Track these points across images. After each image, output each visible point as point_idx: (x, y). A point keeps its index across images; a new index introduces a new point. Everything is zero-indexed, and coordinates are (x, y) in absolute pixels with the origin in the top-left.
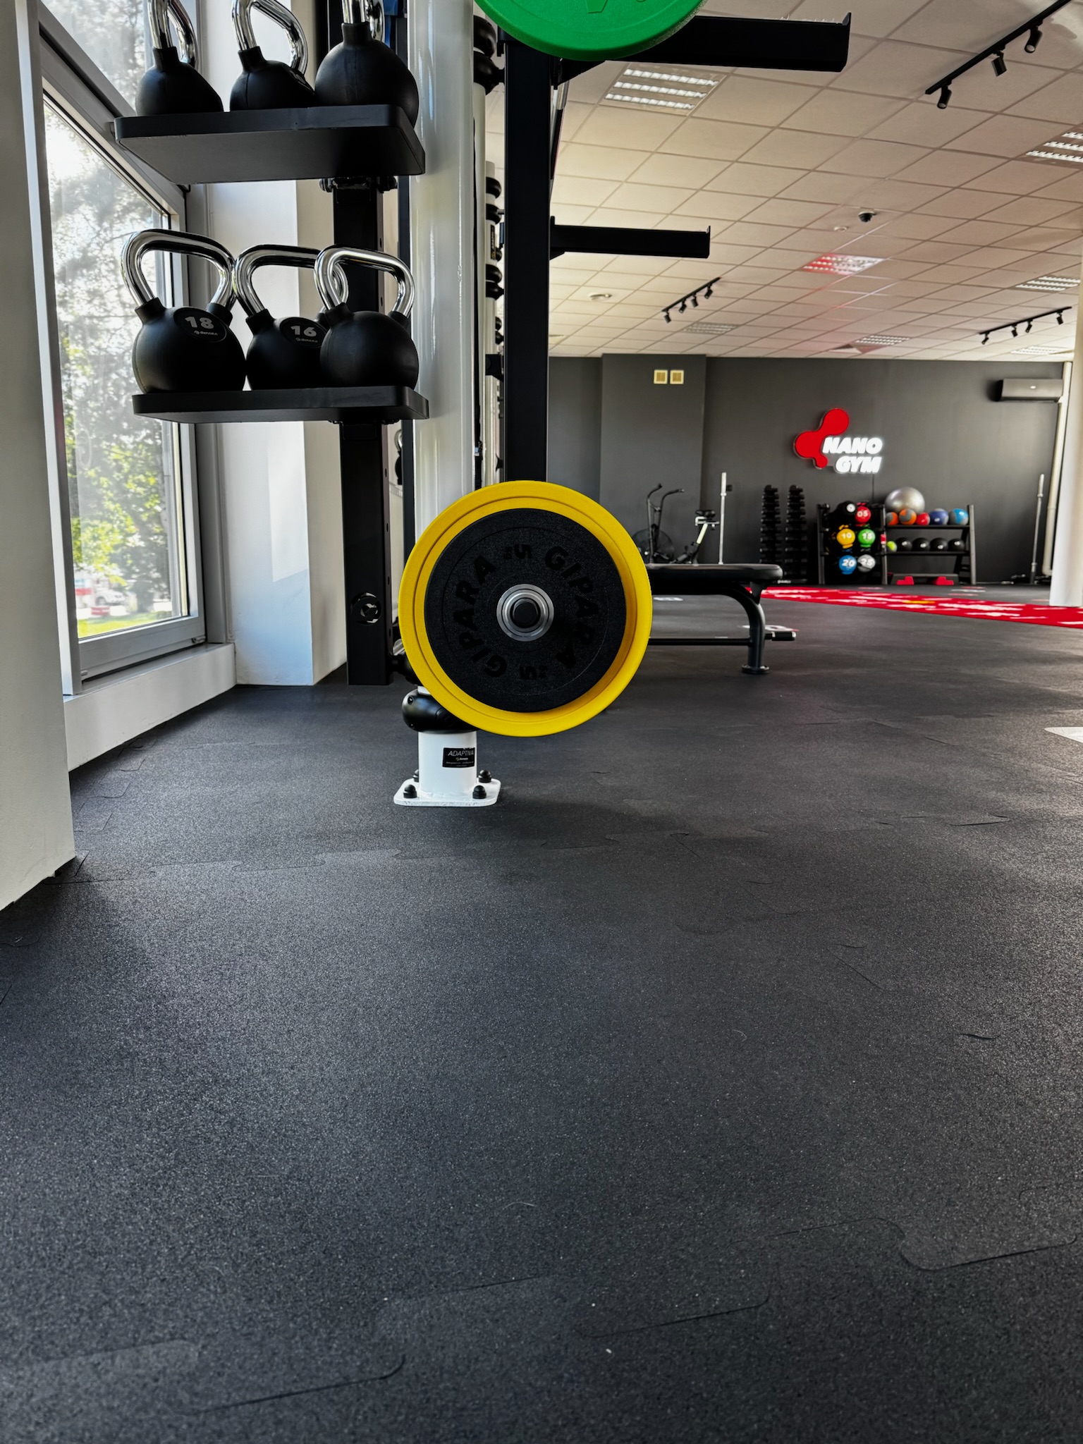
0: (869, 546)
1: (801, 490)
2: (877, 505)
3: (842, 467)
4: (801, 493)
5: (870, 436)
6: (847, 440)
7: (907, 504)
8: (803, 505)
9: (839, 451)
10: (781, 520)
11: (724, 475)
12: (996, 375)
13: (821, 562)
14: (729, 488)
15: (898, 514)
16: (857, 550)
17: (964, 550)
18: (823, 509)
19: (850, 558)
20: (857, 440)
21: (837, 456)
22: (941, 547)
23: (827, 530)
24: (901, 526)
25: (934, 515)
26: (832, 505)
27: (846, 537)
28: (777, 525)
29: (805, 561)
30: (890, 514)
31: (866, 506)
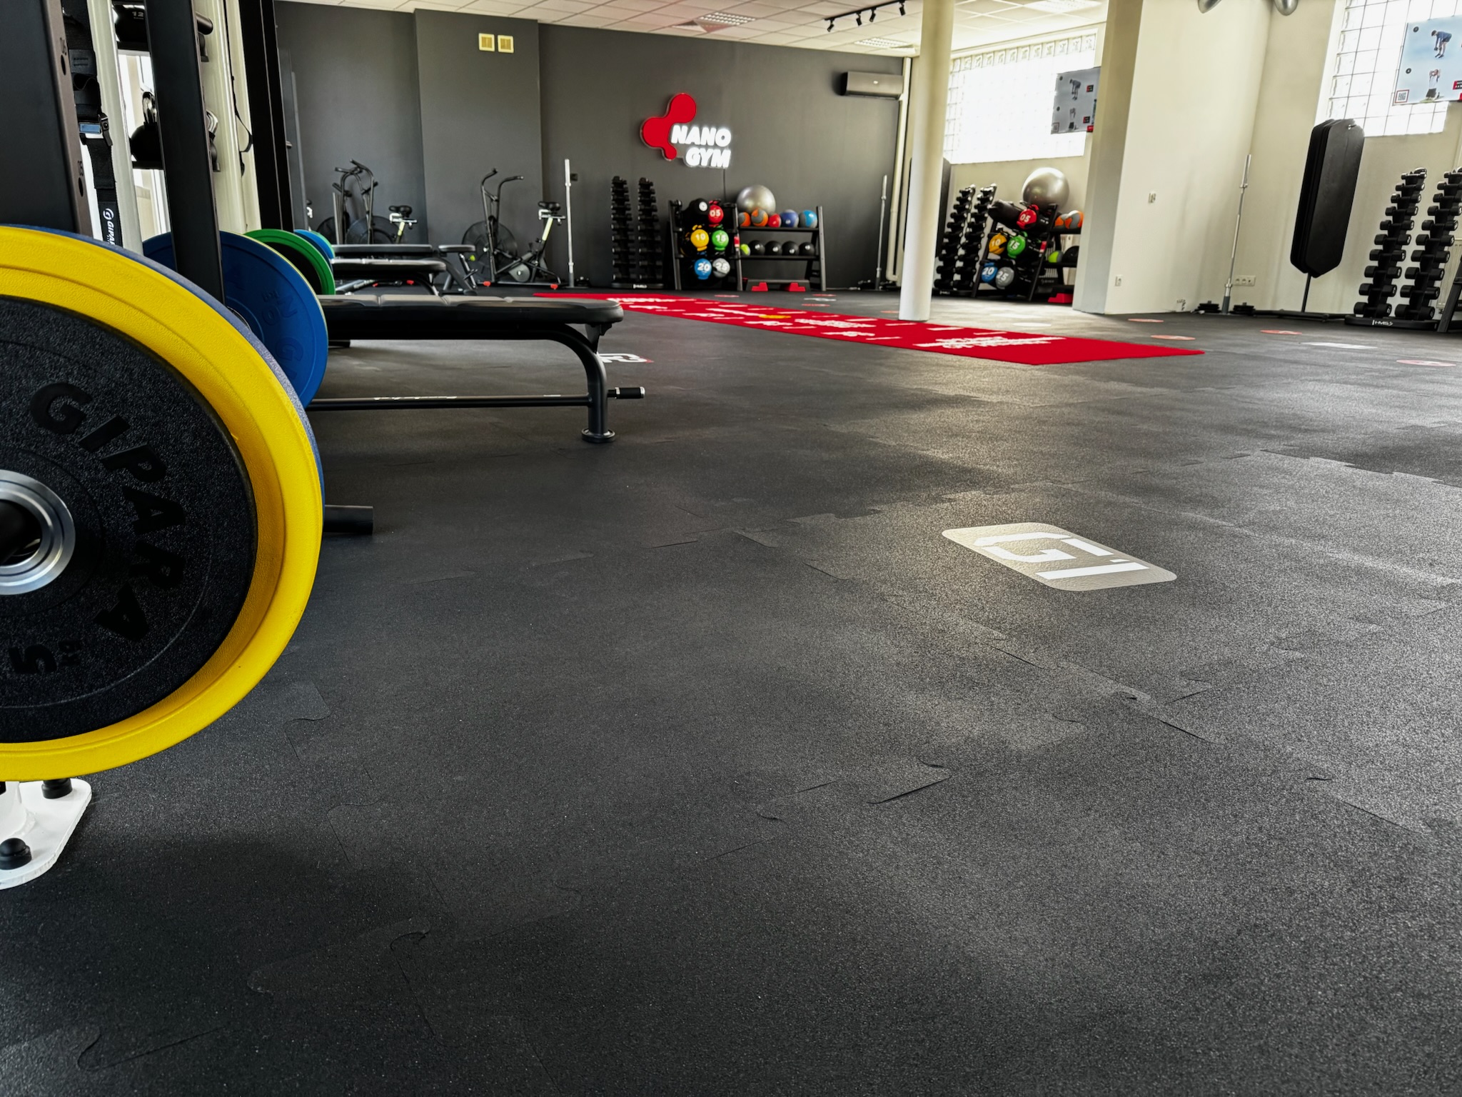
0: (723, 249)
1: (651, 184)
2: (729, 203)
3: (692, 159)
4: (651, 187)
5: (718, 126)
6: (695, 129)
7: (759, 204)
8: (655, 201)
9: (688, 142)
10: (632, 216)
11: (567, 162)
12: (842, 67)
13: (676, 265)
14: (573, 177)
15: (750, 214)
16: (711, 253)
17: (815, 254)
18: (674, 206)
19: (705, 261)
20: (705, 129)
21: (686, 147)
22: (792, 251)
23: (681, 230)
24: (752, 229)
25: (785, 216)
26: (685, 203)
27: (700, 238)
28: (628, 222)
29: (659, 263)
30: (743, 215)
31: (718, 204)
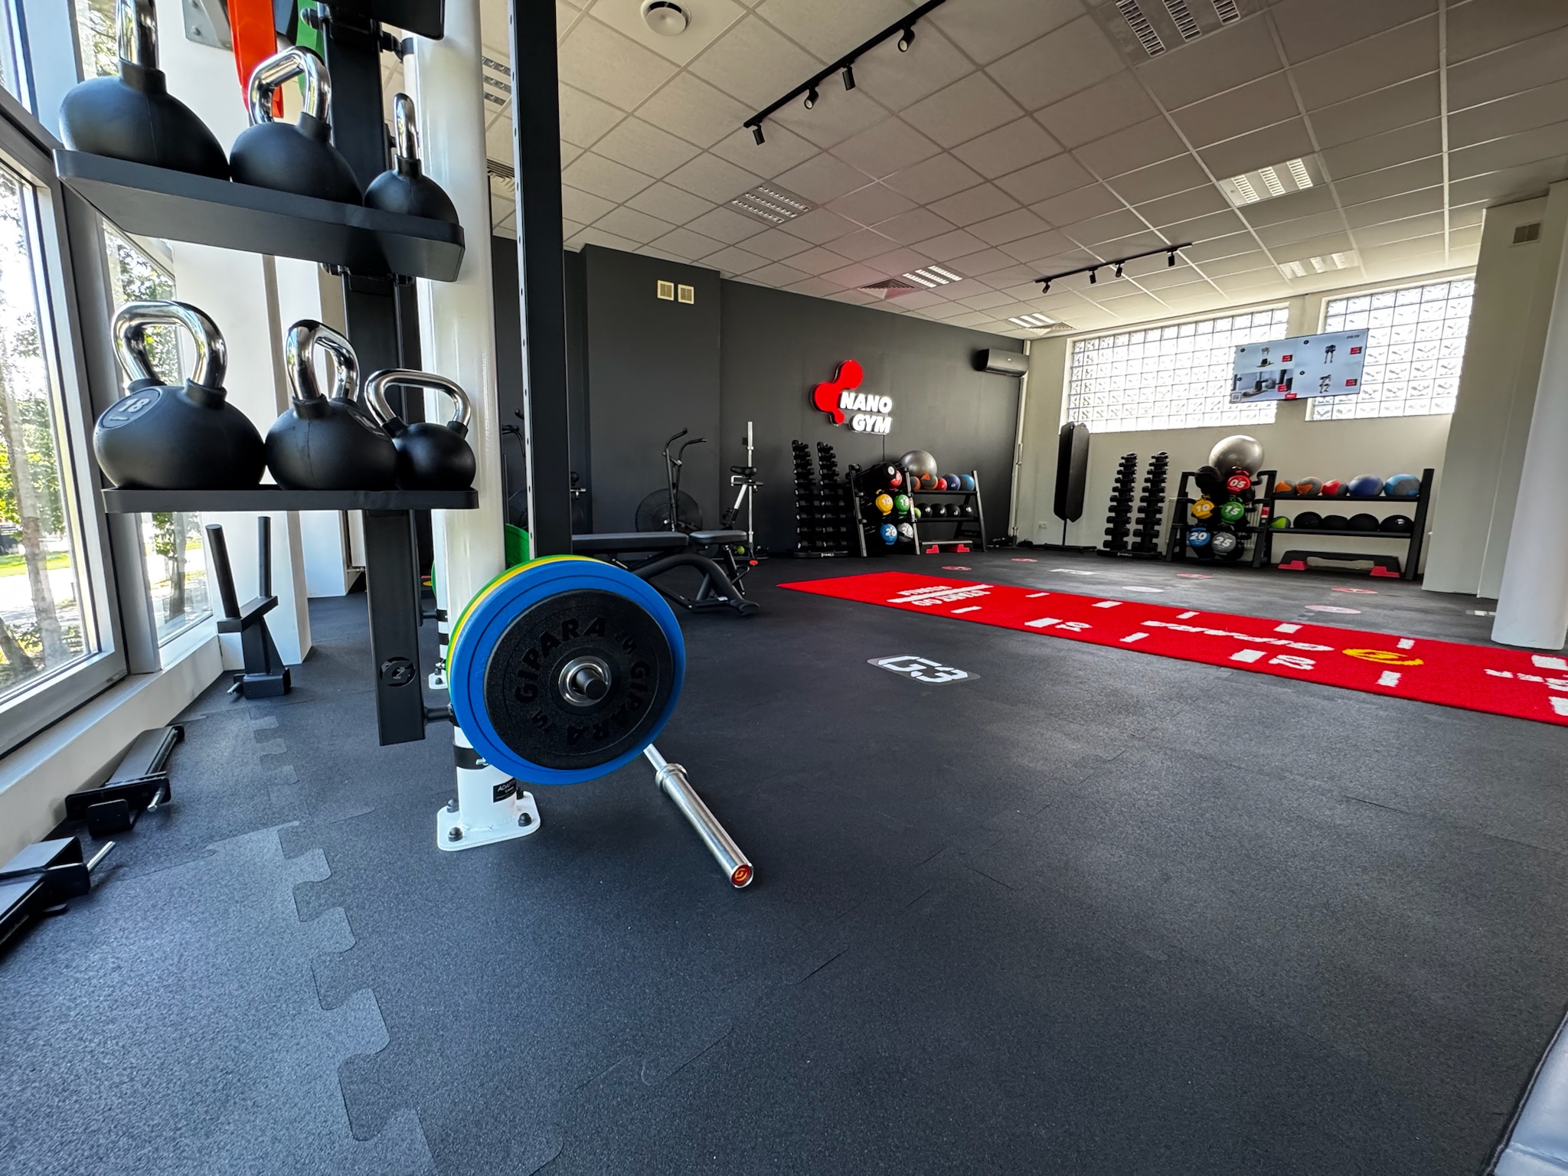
5: (881, 394)
6: (862, 396)
9: (855, 408)
10: (816, 481)
11: (750, 424)
13: (862, 531)
15: (920, 478)
16: (896, 517)
17: (975, 516)
18: (856, 469)
19: (891, 526)
20: (870, 397)
21: (853, 413)
22: (956, 513)
23: (863, 494)
25: (948, 480)
27: (885, 503)
28: (812, 488)
29: (844, 529)
